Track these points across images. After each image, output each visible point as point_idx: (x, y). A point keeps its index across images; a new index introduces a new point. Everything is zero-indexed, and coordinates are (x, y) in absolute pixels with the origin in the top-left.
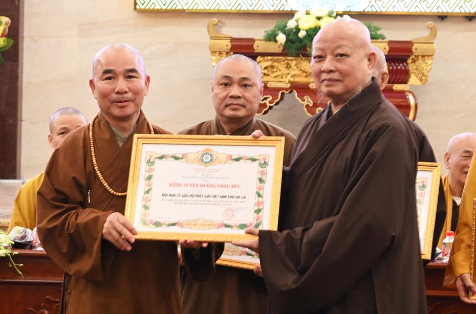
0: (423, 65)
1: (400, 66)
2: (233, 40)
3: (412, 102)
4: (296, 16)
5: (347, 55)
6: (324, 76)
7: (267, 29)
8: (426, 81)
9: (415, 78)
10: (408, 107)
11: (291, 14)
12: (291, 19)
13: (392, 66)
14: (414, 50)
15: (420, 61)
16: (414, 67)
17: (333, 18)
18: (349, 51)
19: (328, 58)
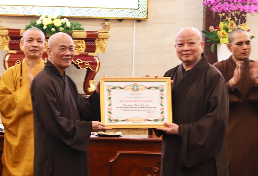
0: (103, 44)
1: (92, 44)
2: (9, 30)
3: (98, 61)
4: (41, 19)
5: (194, 43)
6: (184, 53)
7: (26, 25)
8: (104, 51)
9: (99, 50)
10: (96, 64)
11: (38, 18)
12: (38, 20)
13: (87, 43)
14: (99, 36)
15: (101, 41)
16: (98, 44)
17: (59, 20)
18: (195, 41)
19: (186, 45)
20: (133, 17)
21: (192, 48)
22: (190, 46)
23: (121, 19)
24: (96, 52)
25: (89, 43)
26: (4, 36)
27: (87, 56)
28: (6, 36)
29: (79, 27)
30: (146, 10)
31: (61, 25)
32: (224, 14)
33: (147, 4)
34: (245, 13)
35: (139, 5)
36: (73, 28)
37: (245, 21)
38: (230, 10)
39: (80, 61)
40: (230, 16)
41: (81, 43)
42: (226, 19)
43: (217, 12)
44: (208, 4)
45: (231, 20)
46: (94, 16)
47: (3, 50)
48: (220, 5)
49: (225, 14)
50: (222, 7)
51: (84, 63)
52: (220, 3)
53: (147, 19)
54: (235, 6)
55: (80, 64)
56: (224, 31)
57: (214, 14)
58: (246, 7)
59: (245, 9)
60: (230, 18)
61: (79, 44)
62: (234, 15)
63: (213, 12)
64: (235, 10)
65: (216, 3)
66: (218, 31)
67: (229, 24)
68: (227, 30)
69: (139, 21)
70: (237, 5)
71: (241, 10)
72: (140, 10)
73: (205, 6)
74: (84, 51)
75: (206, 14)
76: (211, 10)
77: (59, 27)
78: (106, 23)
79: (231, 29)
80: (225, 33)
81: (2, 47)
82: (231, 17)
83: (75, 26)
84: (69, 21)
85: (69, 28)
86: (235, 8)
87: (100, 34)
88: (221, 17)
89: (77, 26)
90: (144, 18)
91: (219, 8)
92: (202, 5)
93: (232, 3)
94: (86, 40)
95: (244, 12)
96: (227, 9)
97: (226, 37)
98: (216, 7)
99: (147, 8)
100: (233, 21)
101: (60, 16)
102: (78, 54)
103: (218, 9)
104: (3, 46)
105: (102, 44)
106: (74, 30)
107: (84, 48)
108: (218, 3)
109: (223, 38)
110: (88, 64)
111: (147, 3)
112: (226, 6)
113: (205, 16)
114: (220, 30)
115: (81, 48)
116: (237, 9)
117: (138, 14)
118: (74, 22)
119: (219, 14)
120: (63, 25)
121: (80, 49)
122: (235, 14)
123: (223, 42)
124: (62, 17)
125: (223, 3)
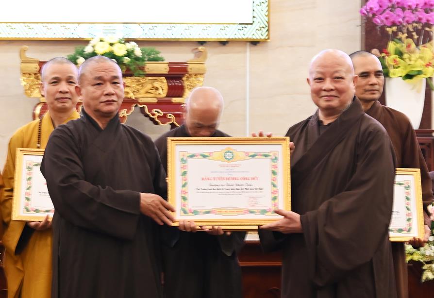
4: (92, 43)
5: (342, 78)
11: (87, 42)
12: (87, 45)
13: (170, 83)
14: (189, 70)
15: (193, 79)
16: (189, 83)
17: (123, 44)
18: (343, 75)
19: (328, 80)
20: (245, 37)
21: (338, 86)
22: (336, 82)
23: (225, 40)
24: (184, 97)
25: (174, 82)
26: (33, 75)
27: (171, 103)
28: (35, 74)
29: (155, 56)
30: (267, 25)
31: (125, 53)
32: (395, 28)
33: (268, 16)
34: (430, 26)
35: (254, 17)
36: (145, 58)
37: (430, 40)
38: (405, 21)
39: (158, 112)
40: (405, 31)
41: (160, 82)
42: (398, 37)
43: (385, 25)
44: (368, 12)
45: (407, 37)
46: (180, 38)
47: (32, 97)
48: (388, 14)
49: (397, 29)
50: (392, 16)
51: (165, 116)
52: (388, 11)
53: (269, 40)
54: (414, 15)
55: (159, 117)
56: (397, 56)
57: (379, 29)
58: (431, 16)
59: (430, 18)
60: (406, 35)
61: (156, 84)
62: (411, 30)
63: (377, 26)
64: (414, 22)
65: (382, 9)
66: (386, 57)
67: (405, 45)
68: (400, 54)
69: (254, 43)
70: (417, 13)
71: (424, 21)
72: (256, 26)
73: (363, 15)
74: (165, 95)
75: (366, 29)
76: (375, 22)
77: (122, 56)
78: (201, 48)
79: (407, 53)
80: (398, 59)
81: (29, 92)
82: (407, 33)
83: (149, 55)
84: (139, 46)
85: (138, 57)
86: (414, 17)
87: (190, 66)
88: (390, 33)
89: (153, 54)
90: (263, 38)
91: (387, 18)
92: (359, 15)
93: (408, 10)
94: (168, 77)
95: (428, 24)
96: (401, 20)
97: (399, 67)
98: (382, 17)
99: (268, 22)
100: (410, 40)
101: (124, 38)
102: (155, 101)
103: (385, 21)
104: (31, 91)
105: (195, 84)
106: (149, 60)
107: (166, 91)
108: (385, 10)
109: (394, 68)
110: (173, 117)
111: (267, 14)
112: (398, 16)
113: (364, 33)
114: (390, 55)
115: (160, 91)
116: (416, 19)
117: (254, 32)
118: (148, 48)
119: (388, 29)
120: (129, 54)
121: (158, 92)
122: (414, 28)
123: (394, 74)
124: (128, 41)
125: (393, 10)
